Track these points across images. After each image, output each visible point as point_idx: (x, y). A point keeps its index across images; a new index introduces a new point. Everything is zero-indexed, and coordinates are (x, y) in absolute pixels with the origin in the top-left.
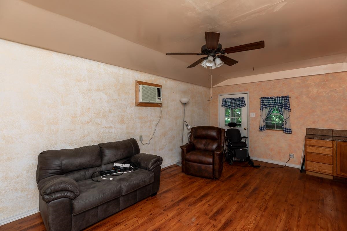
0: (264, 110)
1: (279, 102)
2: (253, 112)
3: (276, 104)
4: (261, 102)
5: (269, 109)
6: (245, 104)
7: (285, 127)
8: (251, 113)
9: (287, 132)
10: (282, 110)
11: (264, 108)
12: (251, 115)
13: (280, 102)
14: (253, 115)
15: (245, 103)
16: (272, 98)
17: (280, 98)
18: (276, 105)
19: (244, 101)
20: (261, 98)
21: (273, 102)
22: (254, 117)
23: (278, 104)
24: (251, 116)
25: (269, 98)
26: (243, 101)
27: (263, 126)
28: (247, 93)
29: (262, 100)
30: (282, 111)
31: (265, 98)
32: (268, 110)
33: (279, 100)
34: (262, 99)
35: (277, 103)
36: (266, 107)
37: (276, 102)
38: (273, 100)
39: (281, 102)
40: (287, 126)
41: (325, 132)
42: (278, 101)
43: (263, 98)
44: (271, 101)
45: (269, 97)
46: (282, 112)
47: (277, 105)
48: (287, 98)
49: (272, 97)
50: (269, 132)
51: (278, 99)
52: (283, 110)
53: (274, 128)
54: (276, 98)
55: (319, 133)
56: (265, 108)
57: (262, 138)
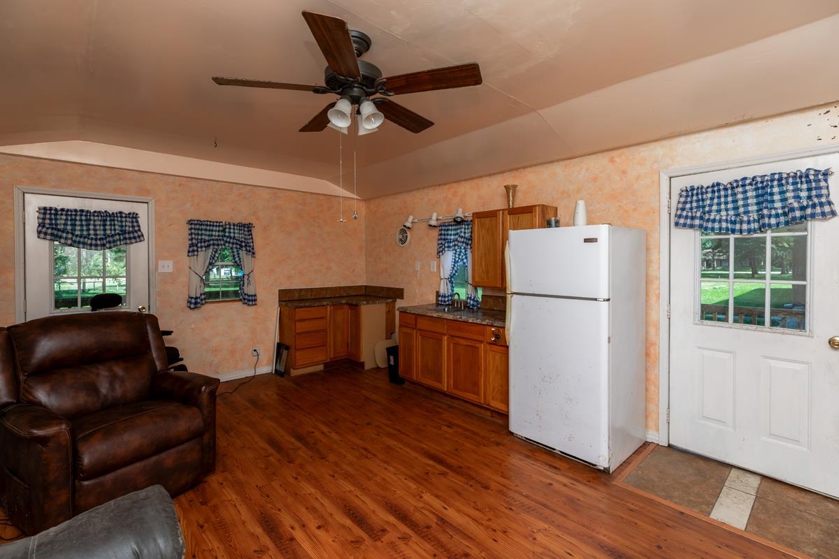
0: (201, 254)
1: (232, 235)
2: (165, 258)
3: (225, 239)
4: (193, 231)
5: (211, 250)
6: (142, 235)
7: (246, 293)
8: (161, 263)
9: (251, 303)
10: (238, 254)
11: (201, 247)
12: (160, 267)
13: (234, 237)
14: (167, 266)
15: (139, 230)
16: (218, 224)
17: (236, 227)
18: (226, 242)
19: (139, 226)
20: (190, 222)
21: (221, 234)
22: (171, 271)
23: (231, 241)
24: (160, 271)
25: (210, 224)
26: (135, 224)
27: (198, 295)
28: (147, 203)
29: (193, 226)
30: (239, 257)
31: (200, 223)
32: (210, 254)
33: (232, 231)
34: (195, 224)
35: (227, 237)
36: (205, 247)
37: (227, 234)
38: (221, 228)
39: (236, 235)
40: (249, 290)
41: (303, 293)
42: (230, 232)
43: (196, 222)
44: (216, 231)
45: (210, 222)
46: (240, 259)
47: (229, 242)
48: (248, 227)
49: (217, 222)
50: (210, 308)
51: (230, 228)
52: (243, 253)
53: (219, 297)
54: (226, 225)
55: (296, 296)
56: (204, 249)
57: (193, 326)
